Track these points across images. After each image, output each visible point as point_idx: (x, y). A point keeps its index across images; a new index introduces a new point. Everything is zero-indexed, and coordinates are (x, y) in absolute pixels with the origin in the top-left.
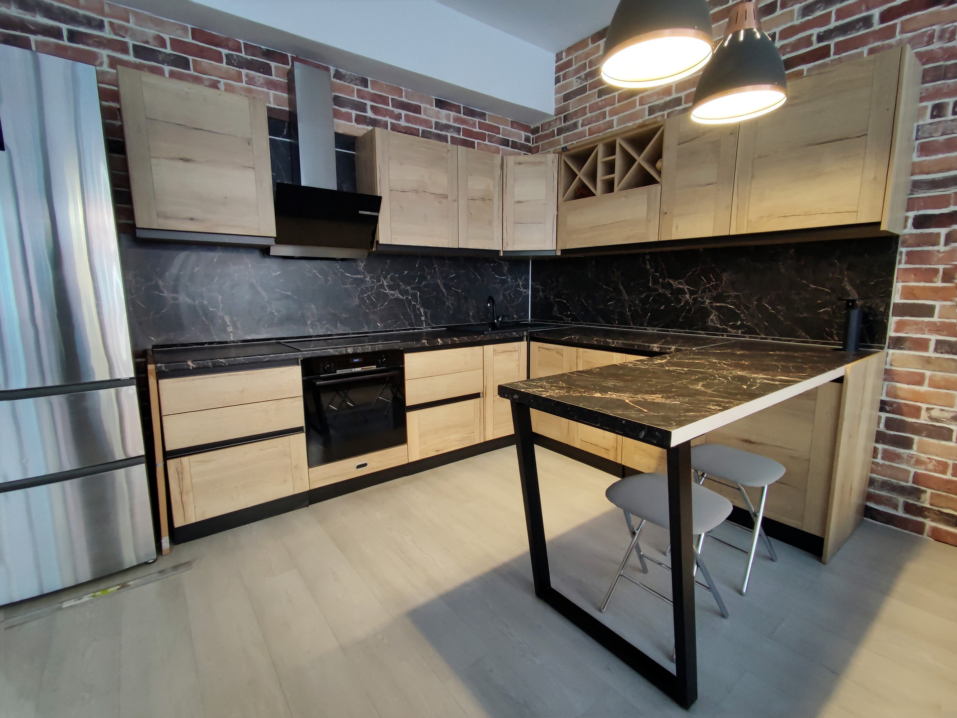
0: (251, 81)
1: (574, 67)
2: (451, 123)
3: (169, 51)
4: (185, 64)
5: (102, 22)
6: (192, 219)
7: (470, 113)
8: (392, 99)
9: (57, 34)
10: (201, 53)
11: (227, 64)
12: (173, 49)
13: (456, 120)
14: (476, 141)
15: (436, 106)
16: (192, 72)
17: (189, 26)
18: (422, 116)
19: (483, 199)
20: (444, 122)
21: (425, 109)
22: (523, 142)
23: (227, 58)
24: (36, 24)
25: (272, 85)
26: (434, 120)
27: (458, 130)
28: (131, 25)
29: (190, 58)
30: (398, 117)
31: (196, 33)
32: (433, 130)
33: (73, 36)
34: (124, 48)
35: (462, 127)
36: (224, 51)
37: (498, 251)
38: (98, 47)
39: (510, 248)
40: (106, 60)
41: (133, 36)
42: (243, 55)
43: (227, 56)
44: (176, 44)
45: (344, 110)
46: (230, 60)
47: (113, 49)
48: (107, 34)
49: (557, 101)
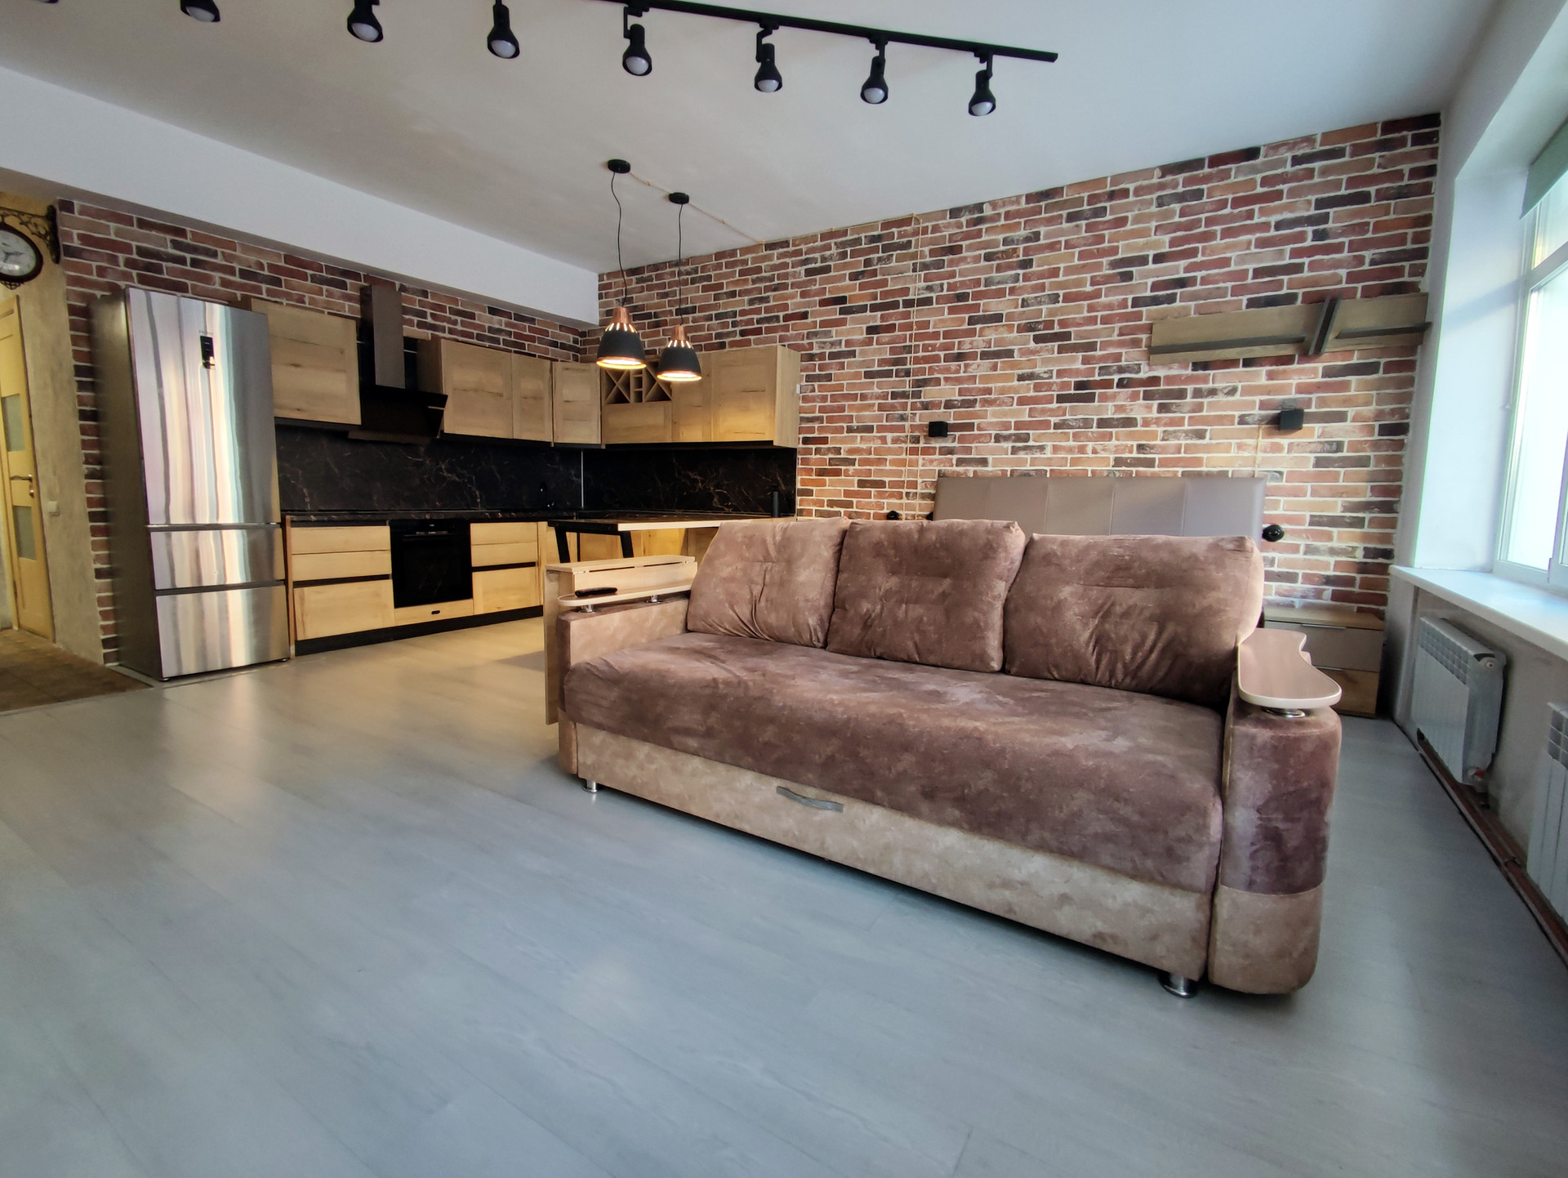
0: (330, 295)
1: (613, 290)
2: (503, 327)
3: (266, 273)
4: (278, 282)
5: (216, 252)
6: (299, 410)
7: (519, 318)
8: (449, 308)
9: (182, 261)
10: (291, 274)
11: (311, 282)
12: (270, 271)
13: (507, 325)
14: (527, 343)
15: (489, 313)
16: (284, 289)
17: (282, 253)
18: (476, 322)
19: (535, 398)
20: (497, 326)
21: (479, 315)
22: (571, 343)
23: (312, 278)
24: (167, 254)
25: (348, 298)
26: (487, 325)
27: (510, 334)
28: (238, 253)
29: (283, 278)
30: (455, 322)
31: (288, 259)
32: (487, 333)
33: (195, 263)
34: (232, 271)
35: (512, 330)
36: (309, 272)
37: (550, 443)
38: (213, 271)
39: (560, 441)
40: (218, 281)
41: (240, 262)
42: (324, 274)
43: (311, 275)
44: (272, 267)
45: (407, 317)
46: (314, 279)
47: (224, 273)
48: (219, 260)
49: (601, 314)
